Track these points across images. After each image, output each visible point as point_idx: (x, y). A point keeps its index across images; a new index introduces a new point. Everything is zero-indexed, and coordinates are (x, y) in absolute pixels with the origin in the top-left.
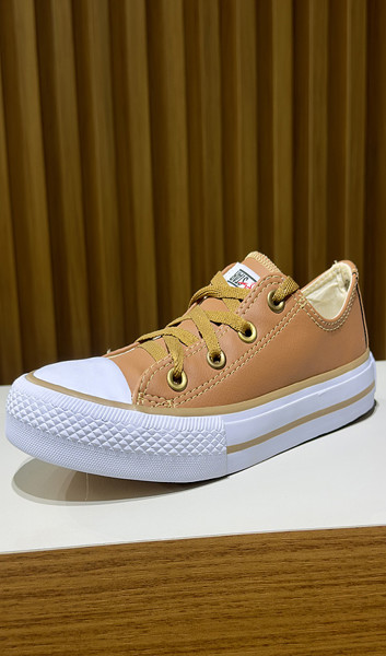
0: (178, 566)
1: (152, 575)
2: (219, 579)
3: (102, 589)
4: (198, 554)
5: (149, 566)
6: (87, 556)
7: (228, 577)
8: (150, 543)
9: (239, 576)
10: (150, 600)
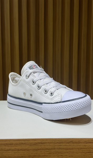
0: (58, 145)
1: (51, 147)
2: (67, 149)
3: (38, 150)
4: (62, 143)
5: (50, 145)
6: (35, 141)
7: (70, 149)
8: (51, 139)
9: (73, 149)
10: (50, 153)
